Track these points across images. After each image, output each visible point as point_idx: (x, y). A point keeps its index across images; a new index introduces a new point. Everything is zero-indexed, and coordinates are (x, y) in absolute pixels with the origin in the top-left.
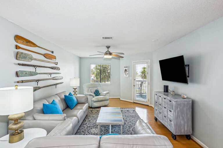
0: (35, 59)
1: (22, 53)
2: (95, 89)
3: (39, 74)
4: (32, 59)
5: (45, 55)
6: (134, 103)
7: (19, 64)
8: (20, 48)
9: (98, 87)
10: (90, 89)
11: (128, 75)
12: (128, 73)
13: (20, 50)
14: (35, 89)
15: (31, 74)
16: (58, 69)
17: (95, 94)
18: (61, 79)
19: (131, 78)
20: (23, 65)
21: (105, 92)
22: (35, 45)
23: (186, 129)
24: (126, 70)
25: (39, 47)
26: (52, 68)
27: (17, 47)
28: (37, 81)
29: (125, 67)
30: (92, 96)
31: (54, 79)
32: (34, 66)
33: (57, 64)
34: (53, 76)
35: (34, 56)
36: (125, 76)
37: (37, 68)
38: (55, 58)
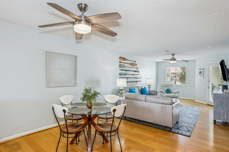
0: (127, 67)
1: (122, 65)
2: (167, 88)
3: (128, 74)
4: (125, 67)
5: (131, 64)
6: (208, 105)
7: (121, 70)
8: (121, 62)
9: (171, 87)
10: (163, 87)
11: (203, 76)
12: (202, 75)
13: (121, 63)
14: (127, 82)
15: (125, 74)
16: (138, 72)
17: (166, 91)
18: (140, 78)
19: (206, 79)
20: (122, 70)
21: (176, 91)
22: (126, 60)
23: (225, 117)
24: (200, 72)
25: (129, 60)
26: (135, 71)
27: (120, 62)
28: (127, 78)
29: (199, 69)
30: (163, 93)
31: (136, 78)
32: (126, 70)
33: (137, 68)
34: (135, 76)
35: (126, 65)
36: (199, 78)
37: (127, 71)
38: (136, 65)
